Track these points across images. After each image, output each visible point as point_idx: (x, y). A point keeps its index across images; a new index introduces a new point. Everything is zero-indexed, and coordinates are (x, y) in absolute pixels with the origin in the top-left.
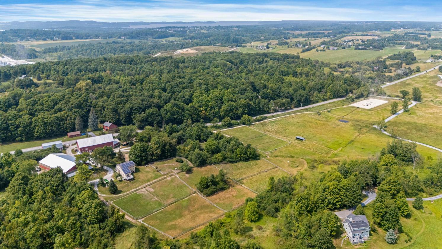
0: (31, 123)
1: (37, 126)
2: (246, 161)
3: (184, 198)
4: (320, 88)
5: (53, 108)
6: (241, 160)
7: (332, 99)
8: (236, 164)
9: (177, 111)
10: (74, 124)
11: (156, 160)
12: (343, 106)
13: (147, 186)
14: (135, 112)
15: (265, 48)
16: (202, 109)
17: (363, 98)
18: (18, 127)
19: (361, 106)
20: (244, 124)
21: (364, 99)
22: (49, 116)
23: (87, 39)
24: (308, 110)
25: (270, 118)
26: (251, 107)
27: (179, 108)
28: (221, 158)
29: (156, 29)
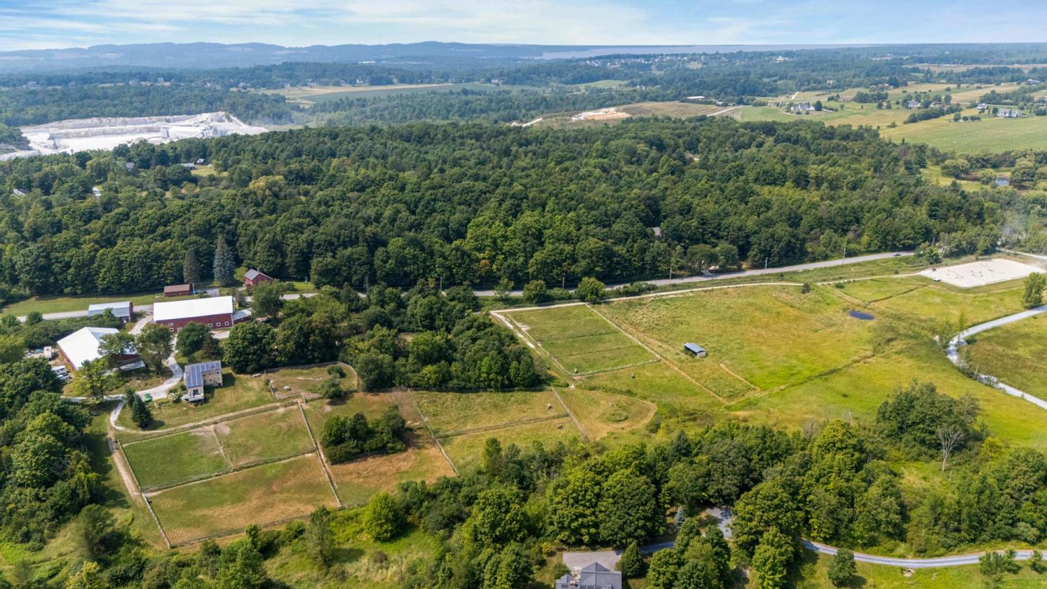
0: (92, 260)
1: (104, 267)
2: (504, 392)
3: (280, 460)
4: (847, 222)
5: (154, 232)
6: (489, 386)
7: (877, 251)
8: (472, 396)
9: (414, 256)
10: (180, 269)
11: (284, 365)
12: (897, 273)
13: (222, 420)
14: (317, 251)
15: (812, 108)
16: (481, 255)
17: (973, 257)
18: (68, 266)
19: (945, 279)
20: (583, 299)
21: (977, 260)
23: (422, 83)
24: (786, 277)
25: (664, 289)
26: (615, 259)
27: (423, 249)
28: (434, 377)
29: (585, 60)
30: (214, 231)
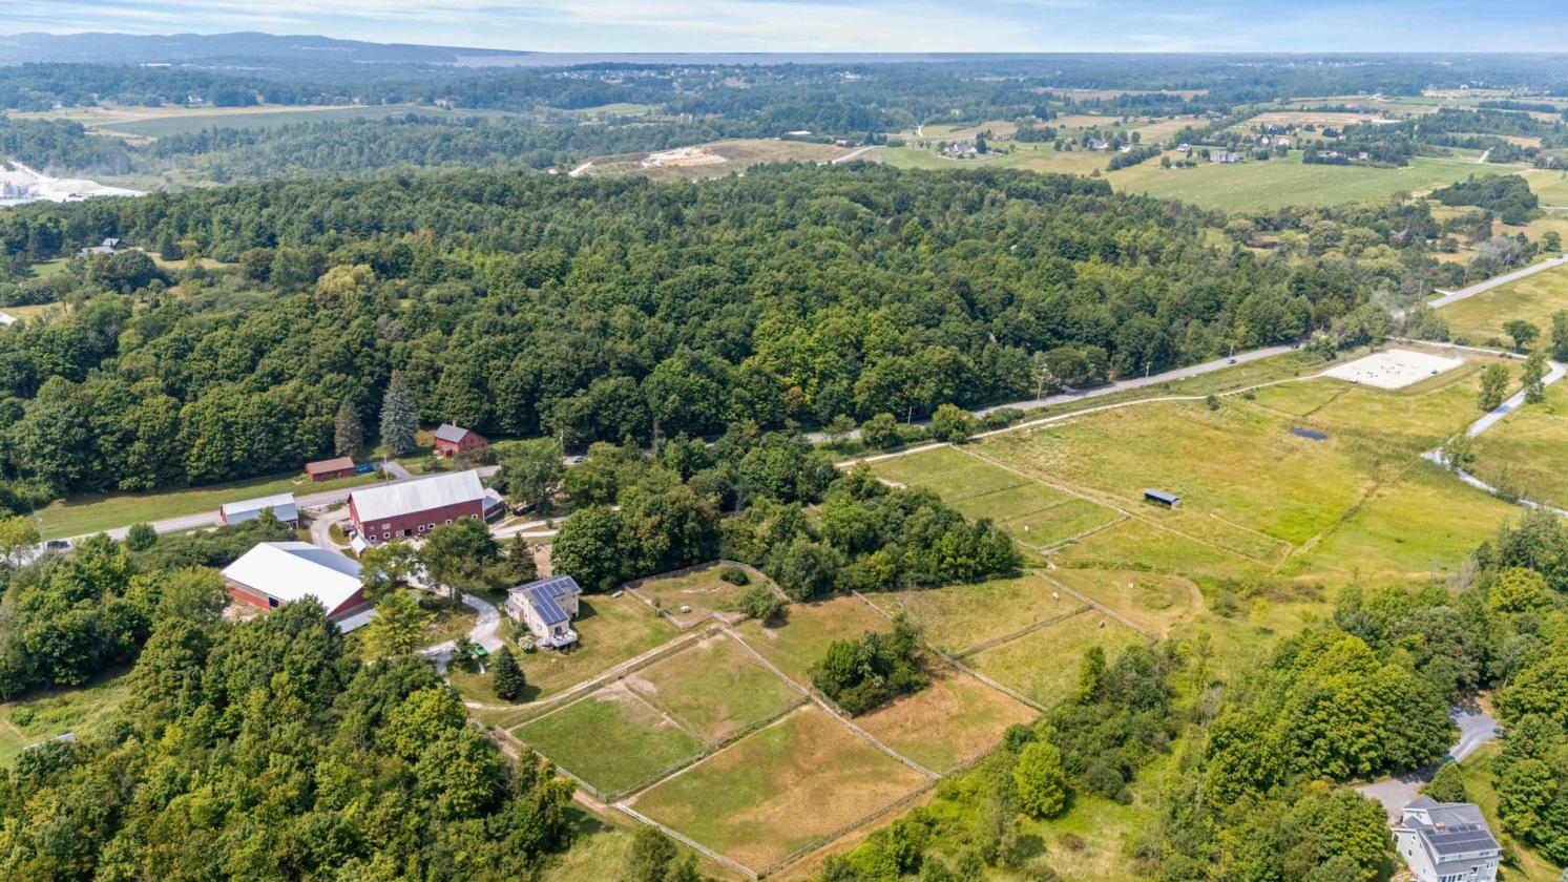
0: (176, 425)
1: (199, 436)
2: (975, 583)
3: (770, 721)
5: (252, 369)
6: (956, 576)
7: (1254, 348)
8: (937, 593)
9: (702, 386)
10: (330, 432)
11: (650, 573)
12: (1297, 374)
13: (630, 670)
14: (551, 387)
15: (974, 150)
16: (788, 380)
17: (1364, 349)
18: (129, 438)
19: (1365, 379)
20: (943, 438)
21: (1372, 352)
22: (240, 401)
24: (1172, 388)
25: (1034, 416)
26: (964, 376)
27: (711, 376)
28: (886, 569)
29: (561, 70)
30: (358, 362)
